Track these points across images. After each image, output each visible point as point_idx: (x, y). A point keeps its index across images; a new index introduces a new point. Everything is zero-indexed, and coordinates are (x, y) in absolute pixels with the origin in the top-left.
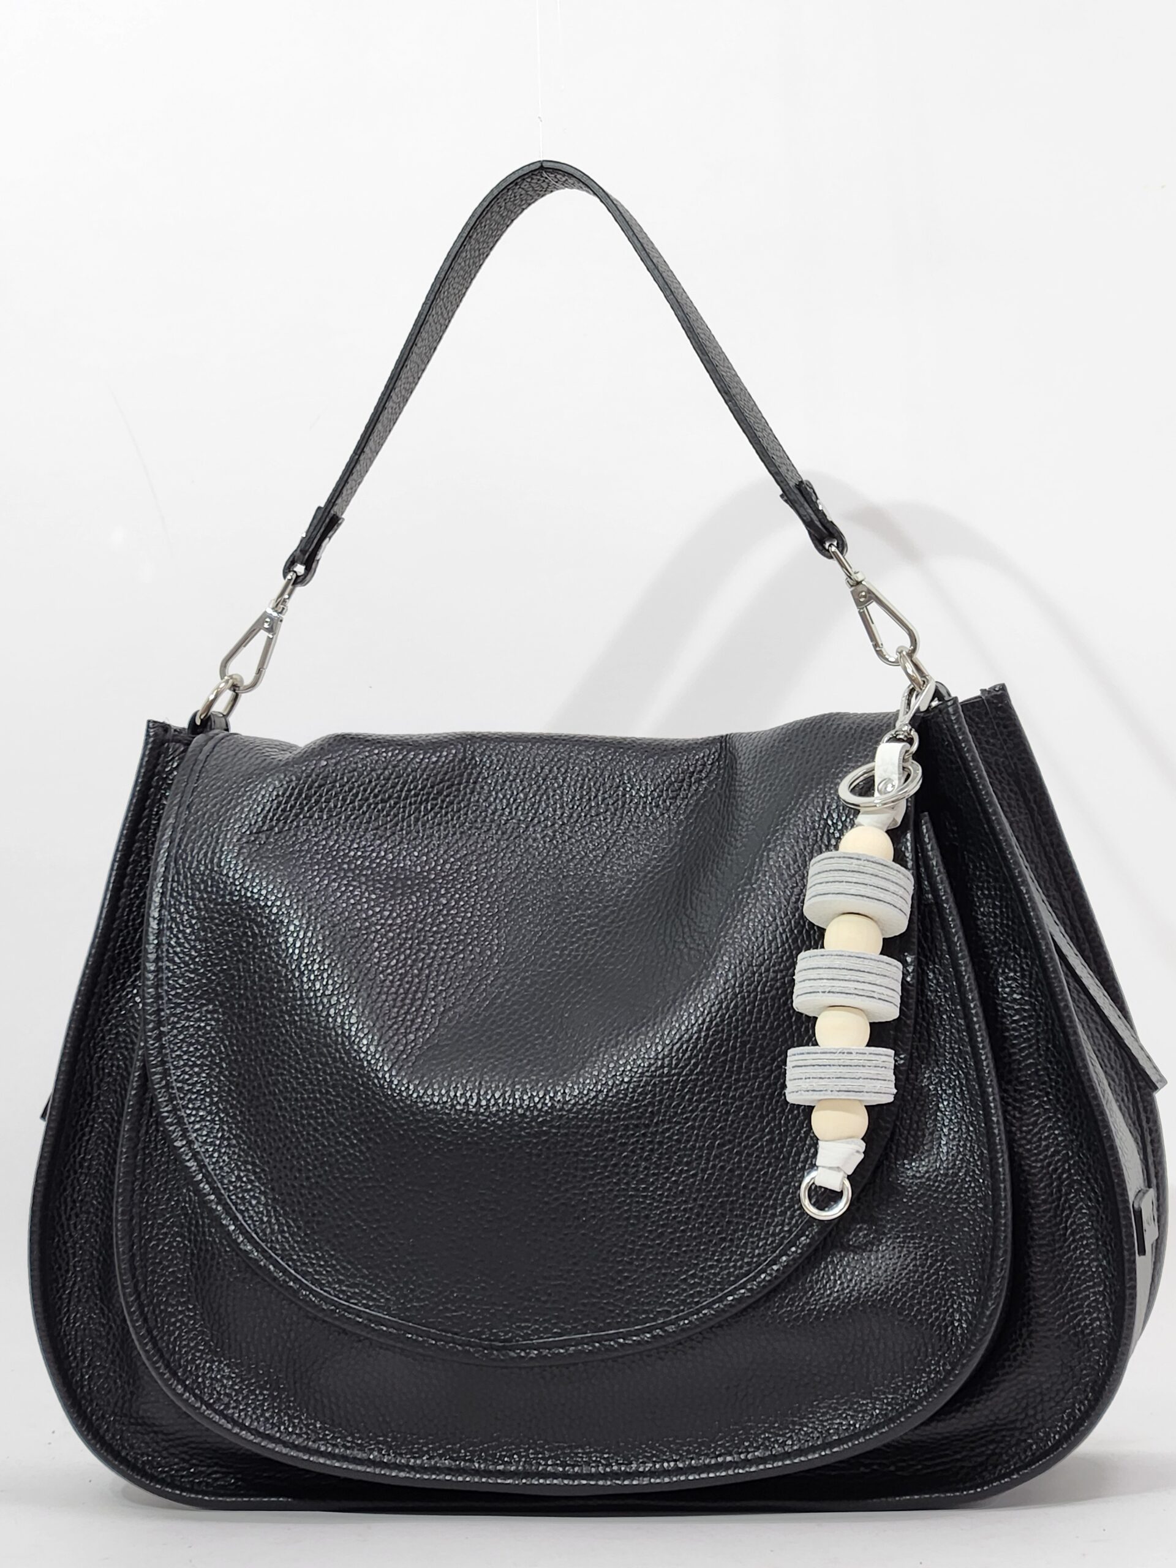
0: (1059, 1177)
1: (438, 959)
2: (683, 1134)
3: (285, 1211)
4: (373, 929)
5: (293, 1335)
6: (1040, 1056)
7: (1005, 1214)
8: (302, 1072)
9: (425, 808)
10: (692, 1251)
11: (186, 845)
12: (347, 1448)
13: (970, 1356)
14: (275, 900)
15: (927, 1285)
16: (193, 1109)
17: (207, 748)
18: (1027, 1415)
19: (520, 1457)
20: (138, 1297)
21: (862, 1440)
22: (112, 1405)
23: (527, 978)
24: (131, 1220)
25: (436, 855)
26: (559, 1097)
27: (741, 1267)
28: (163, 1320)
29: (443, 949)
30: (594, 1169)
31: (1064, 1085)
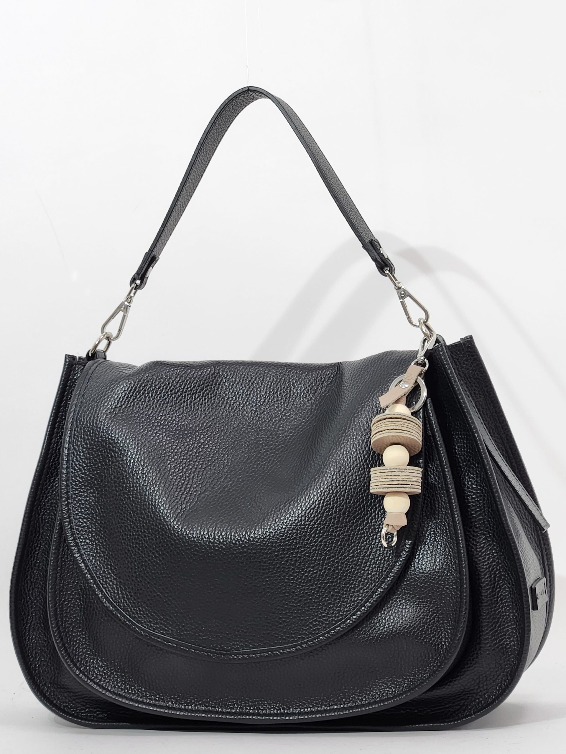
0: (495, 573)
1: (198, 469)
2: (311, 553)
3: (125, 588)
4: (168, 454)
5: (131, 646)
6: (486, 515)
7: (466, 591)
8: (133, 522)
9: (195, 396)
10: (315, 609)
11: (81, 414)
12: (156, 700)
13: (449, 659)
14: (122, 440)
15: (429, 625)
16: (83, 539)
17: (93, 368)
18: (479, 687)
19: (238, 705)
20: (59, 628)
21: (398, 699)
22: (49, 679)
23: (240, 478)
24: (55, 592)
25: (200, 419)
26: (252, 535)
27: (338, 617)
28: (70, 640)
29: (201, 464)
30: (268, 569)
31: (497, 529)
